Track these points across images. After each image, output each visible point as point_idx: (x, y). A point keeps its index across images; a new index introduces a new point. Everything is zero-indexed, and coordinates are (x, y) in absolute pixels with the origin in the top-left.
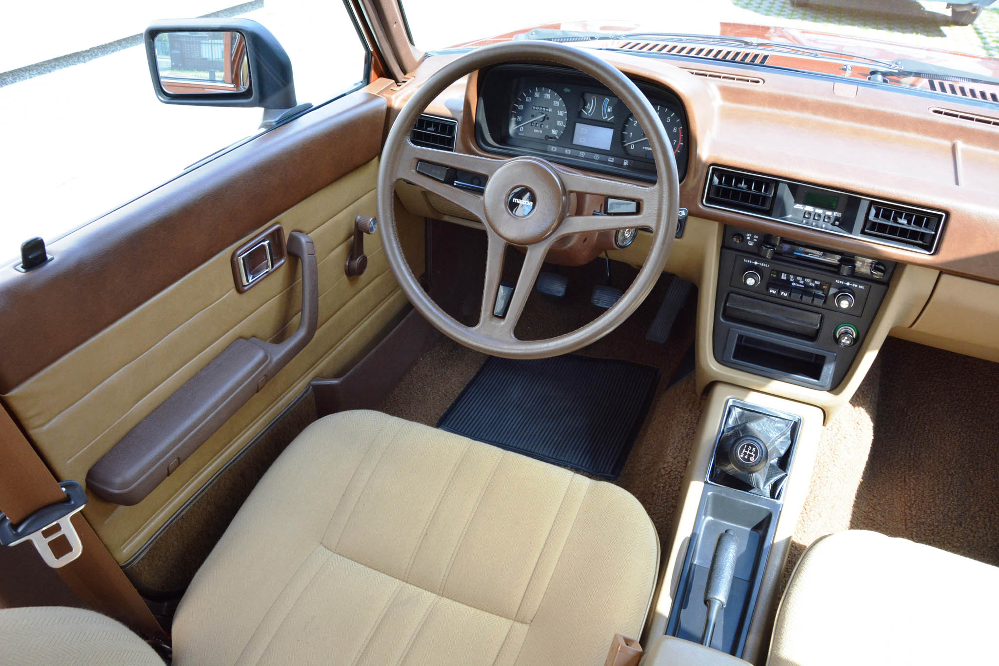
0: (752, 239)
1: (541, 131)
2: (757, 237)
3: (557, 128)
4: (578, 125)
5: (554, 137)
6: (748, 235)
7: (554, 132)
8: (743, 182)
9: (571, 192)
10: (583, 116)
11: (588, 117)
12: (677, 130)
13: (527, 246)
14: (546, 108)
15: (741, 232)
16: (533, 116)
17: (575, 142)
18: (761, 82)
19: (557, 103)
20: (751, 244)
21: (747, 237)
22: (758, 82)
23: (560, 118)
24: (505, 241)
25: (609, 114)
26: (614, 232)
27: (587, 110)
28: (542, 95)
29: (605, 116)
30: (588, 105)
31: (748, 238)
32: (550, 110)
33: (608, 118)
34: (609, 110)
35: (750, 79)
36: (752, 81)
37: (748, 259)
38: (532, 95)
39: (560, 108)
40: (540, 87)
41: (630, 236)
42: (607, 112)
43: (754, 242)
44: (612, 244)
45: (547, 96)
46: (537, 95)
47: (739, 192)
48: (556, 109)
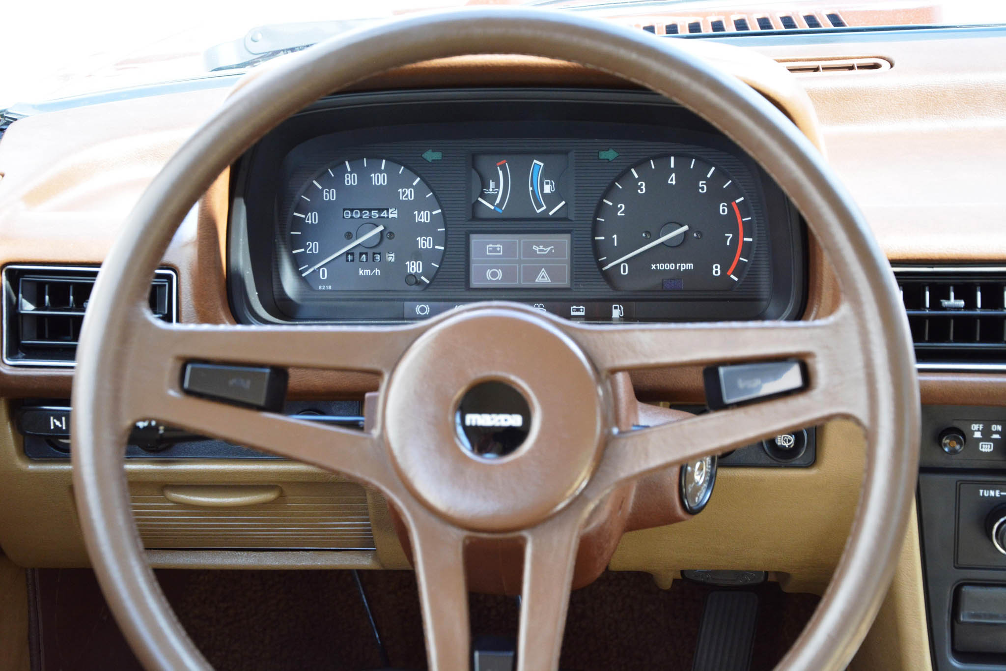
0: (987, 435)
1: (377, 271)
2: (999, 428)
3: (417, 255)
4: (476, 240)
5: (414, 280)
6: (975, 427)
7: (414, 267)
8: (952, 294)
9: (614, 371)
10: (482, 214)
11: (496, 216)
12: (730, 208)
13: (525, 533)
14: (380, 210)
15: (956, 424)
16: (349, 237)
17: (475, 283)
18: (885, 65)
19: (407, 194)
20: (986, 448)
21: (973, 432)
22: (876, 66)
23: (424, 229)
24: (461, 534)
25: (551, 200)
26: (676, 470)
27: (492, 199)
28: (364, 179)
29: (539, 206)
30: (492, 184)
31: (978, 435)
32: (393, 214)
33: (550, 208)
34: (548, 189)
35: (856, 62)
36: (861, 67)
37: (989, 489)
38: (338, 183)
39: (419, 204)
40: (355, 160)
41: (704, 482)
42: (544, 195)
43: (994, 441)
44: (673, 509)
45: (379, 179)
46: (351, 179)
47: (947, 318)
48: (407, 209)
